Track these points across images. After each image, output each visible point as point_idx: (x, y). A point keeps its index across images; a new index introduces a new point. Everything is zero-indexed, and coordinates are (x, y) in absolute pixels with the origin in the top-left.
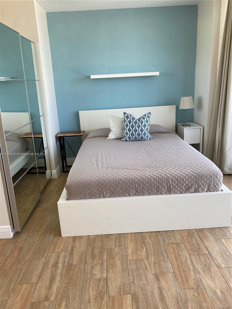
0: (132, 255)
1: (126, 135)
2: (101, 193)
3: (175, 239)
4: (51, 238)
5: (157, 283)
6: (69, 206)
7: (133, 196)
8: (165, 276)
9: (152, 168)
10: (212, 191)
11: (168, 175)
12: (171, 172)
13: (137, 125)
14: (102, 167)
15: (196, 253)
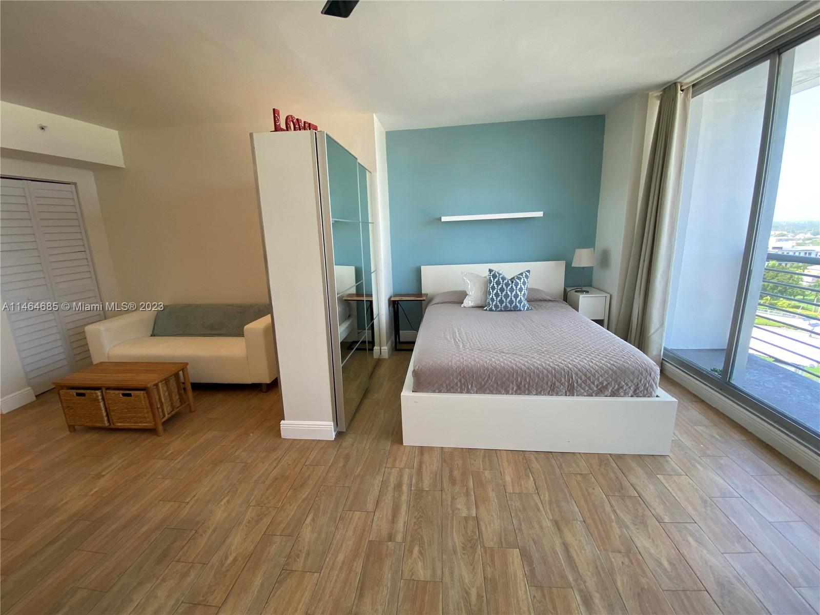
0: (513, 486)
1: (491, 302)
2: (465, 385)
3: (578, 466)
4: (387, 445)
5: (559, 535)
6: (416, 401)
7: (512, 394)
8: (570, 526)
9: (543, 354)
10: (641, 397)
11: (570, 366)
12: (575, 362)
13: (509, 287)
14: (464, 348)
15: (617, 494)
